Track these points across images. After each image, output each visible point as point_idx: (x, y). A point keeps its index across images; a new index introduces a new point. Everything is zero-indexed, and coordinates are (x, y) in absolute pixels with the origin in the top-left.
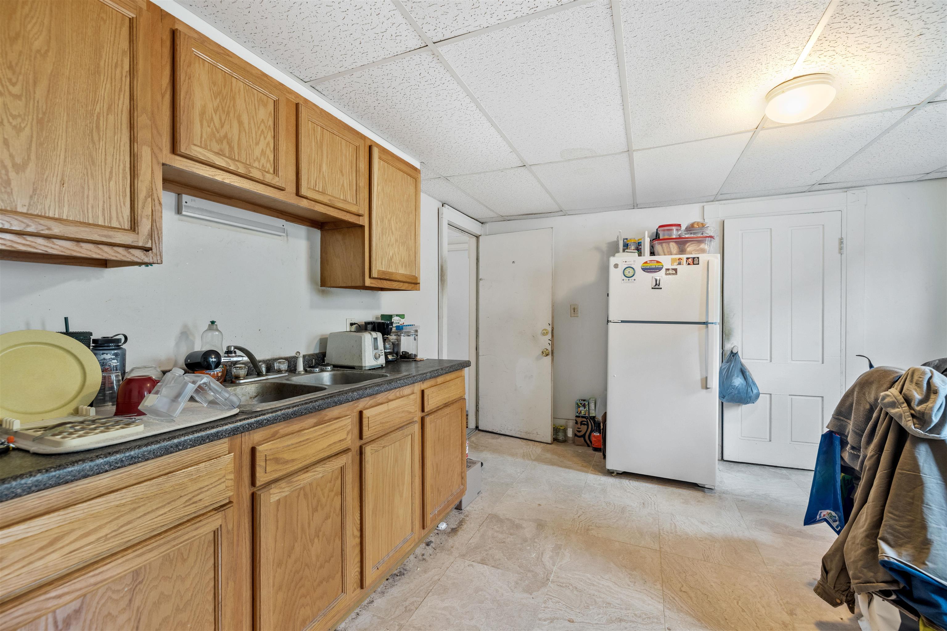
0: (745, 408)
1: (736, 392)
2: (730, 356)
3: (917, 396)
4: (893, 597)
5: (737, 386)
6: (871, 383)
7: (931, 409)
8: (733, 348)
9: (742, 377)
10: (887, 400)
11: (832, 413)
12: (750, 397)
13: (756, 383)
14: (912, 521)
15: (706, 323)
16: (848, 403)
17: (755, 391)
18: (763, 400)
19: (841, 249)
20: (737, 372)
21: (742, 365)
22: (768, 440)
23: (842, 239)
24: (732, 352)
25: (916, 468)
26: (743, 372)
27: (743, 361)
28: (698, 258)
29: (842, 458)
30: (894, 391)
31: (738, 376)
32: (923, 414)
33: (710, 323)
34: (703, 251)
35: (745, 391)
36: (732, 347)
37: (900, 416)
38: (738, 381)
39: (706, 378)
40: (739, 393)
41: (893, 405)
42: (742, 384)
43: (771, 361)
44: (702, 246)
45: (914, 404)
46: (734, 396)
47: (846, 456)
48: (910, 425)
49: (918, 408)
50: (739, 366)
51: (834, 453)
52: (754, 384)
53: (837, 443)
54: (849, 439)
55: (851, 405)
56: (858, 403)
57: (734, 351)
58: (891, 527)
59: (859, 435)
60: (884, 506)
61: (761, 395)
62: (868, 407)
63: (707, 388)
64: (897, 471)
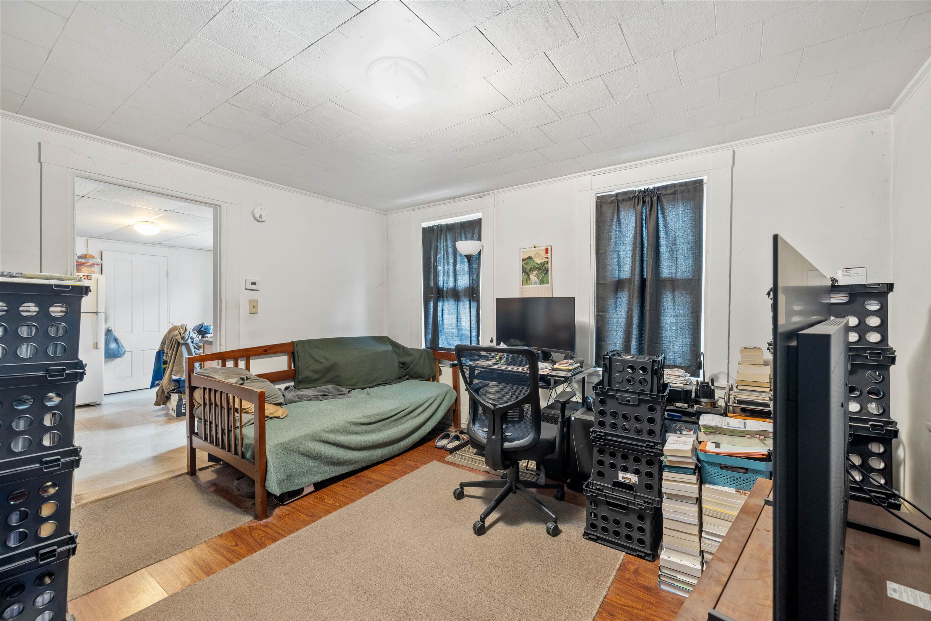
0: (117, 360)
1: (112, 352)
2: (107, 332)
3: (182, 332)
4: (176, 391)
5: (112, 348)
6: (172, 331)
7: (185, 335)
8: (108, 328)
9: (115, 343)
10: (175, 334)
11: (160, 344)
12: (120, 354)
13: (124, 346)
14: (180, 367)
15: (96, 313)
16: (165, 339)
17: (123, 350)
18: (127, 356)
19: (167, 275)
20: (112, 340)
21: (115, 336)
22: (130, 377)
23: (167, 271)
24: (108, 330)
25: (182, 352)
26: (116, 340)
27: (115, 334)
28: (91, 276)
29: (163, 359)
30: (177, 332)
31: (113, 343)
32: (183, 337)
33: (99, 313)
34: (93, 272)
35: (118, 351)
36: (108, 326)
37: (178, 339)
38: (113, 346)
39: (97, 343)
40: (114, 352)
41: (176, 336)
42: (116, 347)
43: (132, 333)
44: (93, 269)
45: (181, 335)
46: (110, 354)
47: (164, 358)
48: (180, 341)
49: (182, 335)
50: (113, 337)
51: (161, 358)
52: (123, 346)
53: (162, 354)
54: (165, 351)
55: (166, 340)
56: (168, 338)
57: (110, 329)
58: (175, 371)
59: (168, 349)
60: (173, 366)
61: (126, 353)
62: (171, 339)
63: (97, 348)
64: (177, 354)
